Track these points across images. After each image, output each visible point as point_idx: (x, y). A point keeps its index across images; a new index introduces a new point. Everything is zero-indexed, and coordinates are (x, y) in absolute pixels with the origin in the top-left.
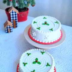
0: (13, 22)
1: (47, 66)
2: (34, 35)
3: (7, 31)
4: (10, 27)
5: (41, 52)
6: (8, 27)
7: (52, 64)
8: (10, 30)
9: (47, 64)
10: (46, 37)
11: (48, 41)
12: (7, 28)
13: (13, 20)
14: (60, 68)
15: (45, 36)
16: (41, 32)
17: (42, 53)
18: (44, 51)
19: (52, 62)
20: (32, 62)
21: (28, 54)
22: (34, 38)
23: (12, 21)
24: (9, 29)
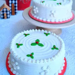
0: (11, 7)
1: (52, 49)
2: (35, 13)
3: (2, 16)
4: (7, 11)
5: (45, 33)
6: (5, 10)
7: (61, 47)
8: (7, 15)
9: (52, 47)
10: (53, 12)
11: (55, 20)
12: (3, 11)
13: (12, 3)
14: (73, 59)
15: (51, 12)
16: (46, 5)
17: (47, 34)
18: (50, 32)
19: (61, 45)
20: (30, 43)
21: (26, 35)
22: (35, 16)
23: (10, 5)
24: (5, 13)
